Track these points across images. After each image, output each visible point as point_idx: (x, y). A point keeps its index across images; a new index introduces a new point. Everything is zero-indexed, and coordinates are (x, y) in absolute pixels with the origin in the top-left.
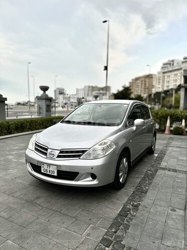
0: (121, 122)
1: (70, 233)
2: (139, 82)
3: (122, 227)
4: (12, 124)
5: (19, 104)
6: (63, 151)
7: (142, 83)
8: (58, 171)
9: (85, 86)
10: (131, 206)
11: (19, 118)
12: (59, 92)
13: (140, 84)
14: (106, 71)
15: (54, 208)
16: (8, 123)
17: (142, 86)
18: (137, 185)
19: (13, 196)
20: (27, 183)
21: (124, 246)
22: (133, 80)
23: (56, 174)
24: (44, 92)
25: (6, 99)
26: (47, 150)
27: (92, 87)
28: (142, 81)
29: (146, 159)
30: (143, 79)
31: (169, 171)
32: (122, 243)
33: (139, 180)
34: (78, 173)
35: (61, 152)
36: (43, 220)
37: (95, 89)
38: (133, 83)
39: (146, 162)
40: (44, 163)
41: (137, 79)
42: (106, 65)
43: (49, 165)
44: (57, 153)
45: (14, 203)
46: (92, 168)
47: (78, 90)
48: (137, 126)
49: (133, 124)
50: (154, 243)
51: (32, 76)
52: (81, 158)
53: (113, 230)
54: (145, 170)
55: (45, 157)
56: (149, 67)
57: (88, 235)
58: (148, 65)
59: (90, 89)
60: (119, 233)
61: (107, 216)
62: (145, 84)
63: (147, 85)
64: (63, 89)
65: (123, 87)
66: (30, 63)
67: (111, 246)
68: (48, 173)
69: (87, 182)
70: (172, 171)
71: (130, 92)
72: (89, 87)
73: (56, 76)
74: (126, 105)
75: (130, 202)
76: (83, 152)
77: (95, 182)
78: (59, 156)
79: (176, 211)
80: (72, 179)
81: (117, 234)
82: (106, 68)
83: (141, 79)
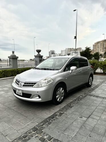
0: (61, 69)
1: (20, 123)
2: (99, 44)
3: (47, 123)
4: (20, 70)
5: (31, 60)
6: (26, 83)
7: (101, 45)
8: (23, 93)
9: (66, 48)
10: (59, 114)
11: (25, 67)
12: (52, 52)
13: (100, 46)
14: (75, 39)
15: (19, 112)
16: (18, 69)
17: (101, 47)
18: (69, 103)
19: (4, 105)
20: (13, 99)
21: (42, 132)
22: (95, 43)
23: (22, 95)
24: (39, 53)
25: (18, 57)
26: (19, 82)
27: (70, 49)
28: (101, 44)
29: (84, 89)
30: (102, 43)
31: (93, 96)
32: (42, 130)
33: (71, 101)
34: (31, 95)
35: (25, 84)
36: (11, 116)
37: (72, 50)
38: (95, 45)
39: (83, 91)
40: (17, 89)
41: (98, 43)
42: (76, 36)
43: (19, 90)
44: (23, 84)
45: (2, 108)
46: (38, 92)
47: (62, 51)
48: (72, 70)
49: (69, 70)
50: (59, 132)
51: (37, 45)
52: (33, 87)
53: (42, 124)
54: (79, 95)
55: (18, 86)
56: (104, 35)
57: (28, 125)
58: (103, 34)
59: (69, 50)
60: (44, 126)
61: (43, 117)
62: (103, 46)
63: (104, 46)
64: (54, 51)
65: (86, 48)
66: (35, 37)
67: (36, 131)
68: (19, 94)
69: (36, 99)
70: (95, 97)
71: (90, 51)
72: (68, 49)
73: (49, 44)
74: (68, 59)
75: (59, 112)
76: (35, 83)
77: (40, 100)
78: (24, 86)
79: (82, 118)
80: (29, 97)
81: (43, 126)
82: (75, 37)
83: (100, 43)
